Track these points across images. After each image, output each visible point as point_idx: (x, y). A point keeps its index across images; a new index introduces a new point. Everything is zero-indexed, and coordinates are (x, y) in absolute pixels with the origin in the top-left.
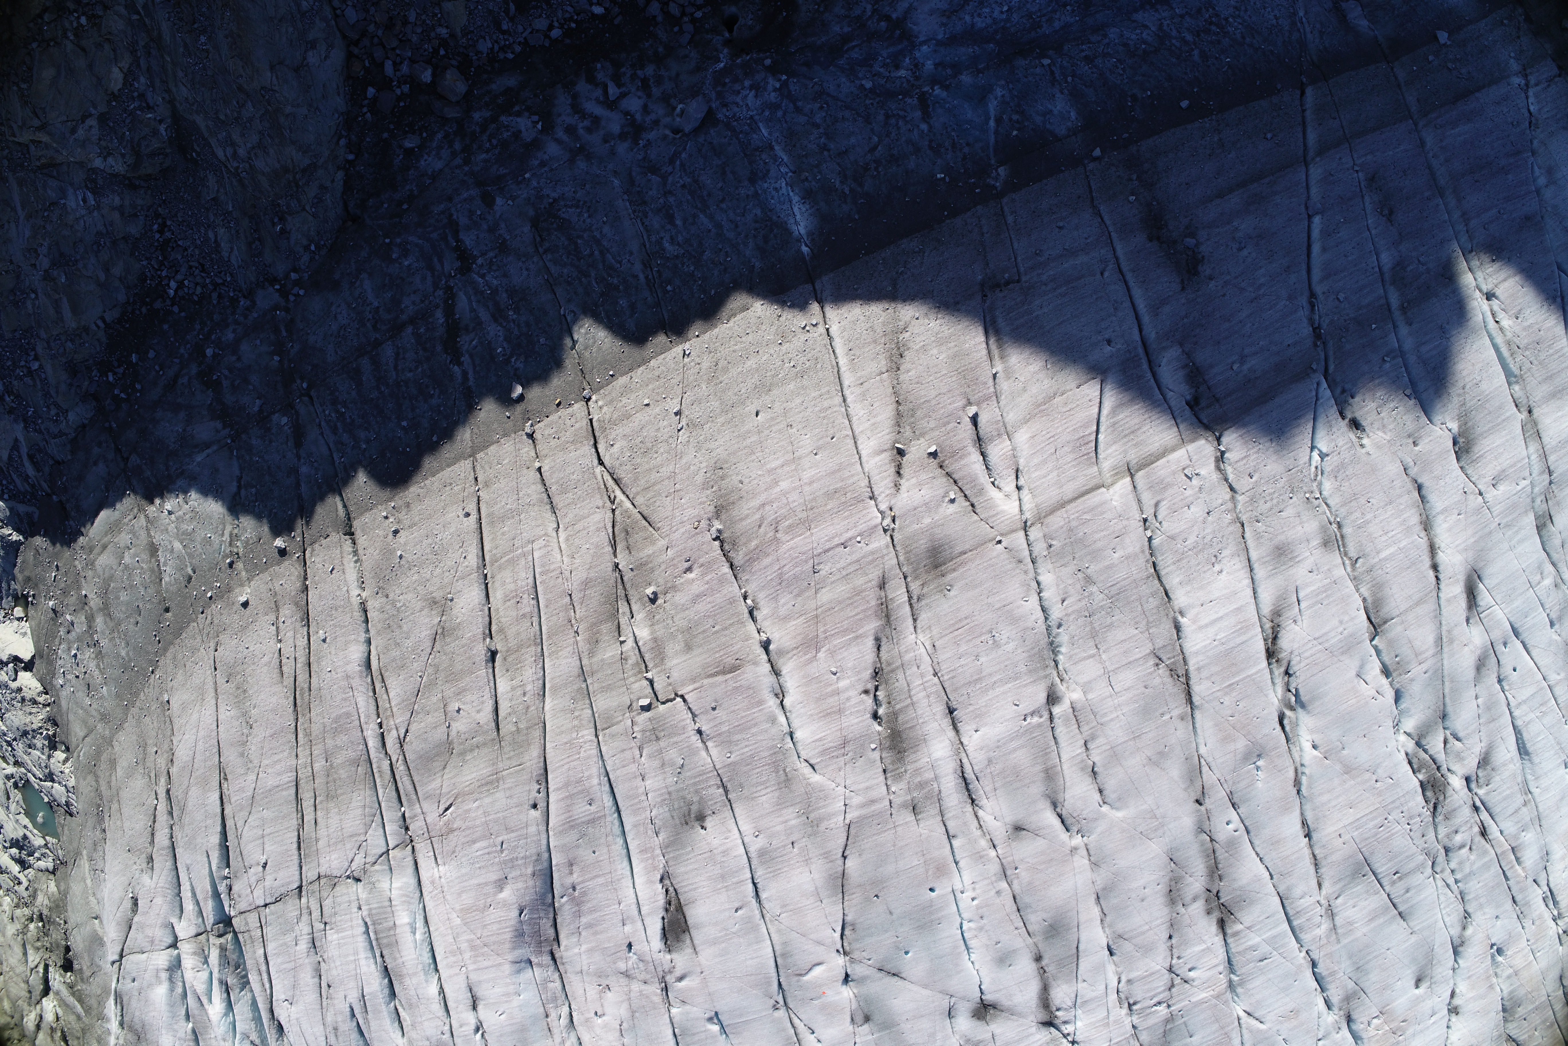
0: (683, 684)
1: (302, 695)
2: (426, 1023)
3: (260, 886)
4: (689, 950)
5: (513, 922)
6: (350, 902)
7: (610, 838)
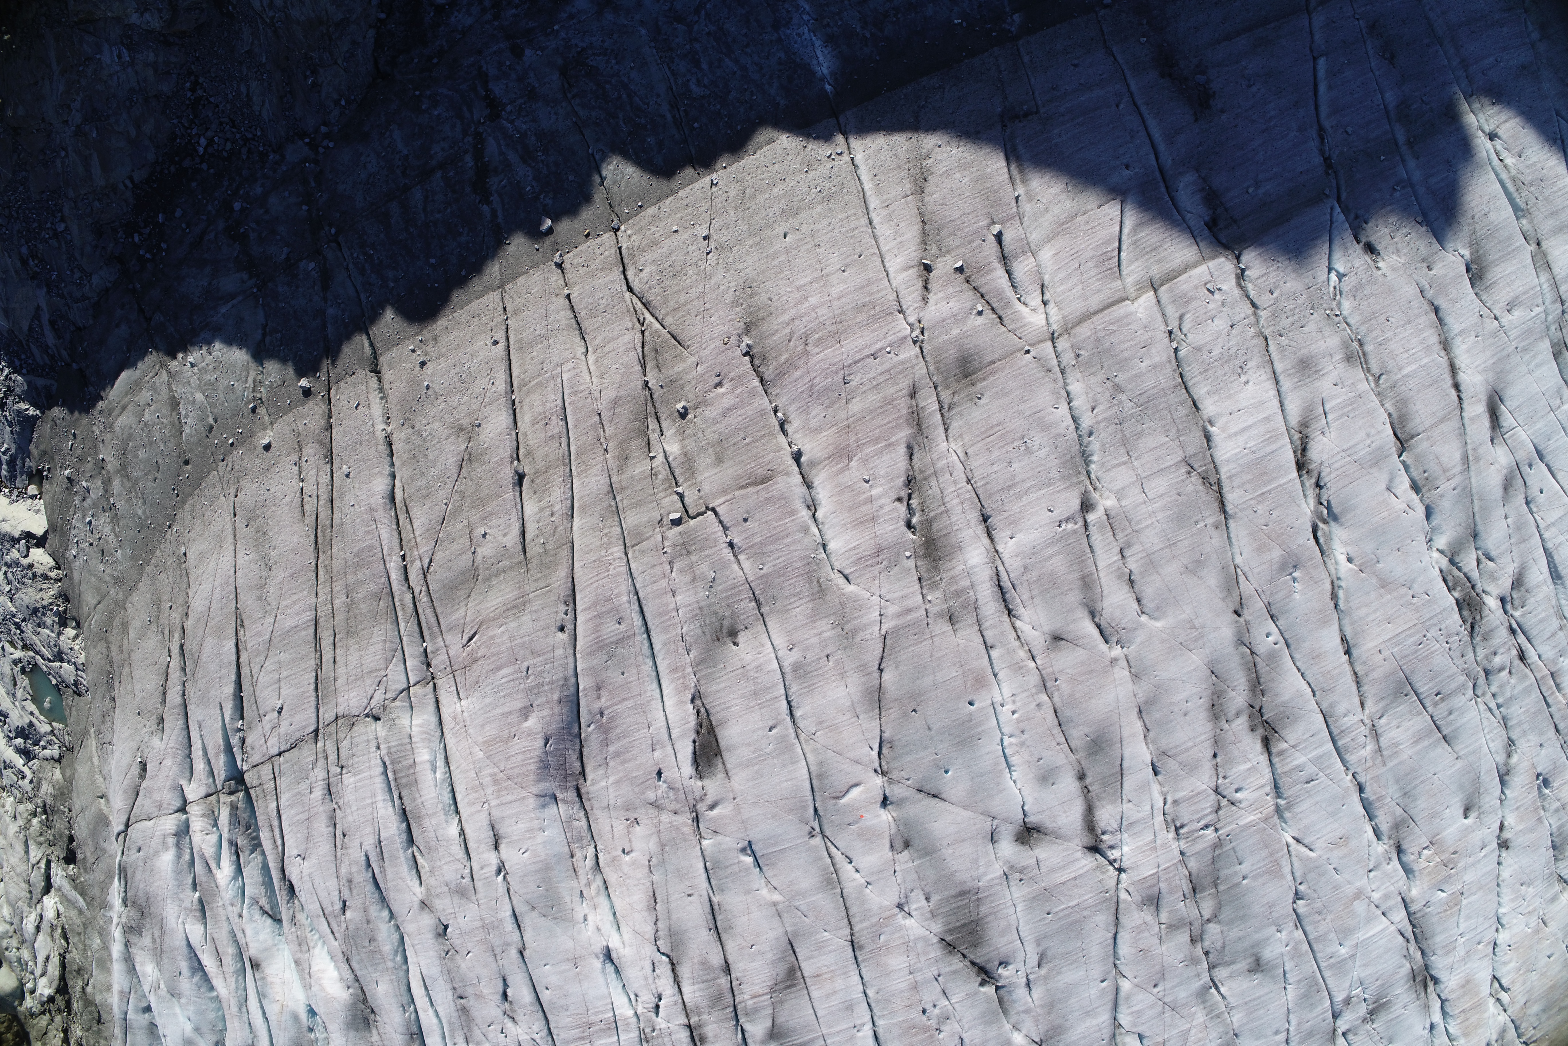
0: (714, 496)
1: (323, 532)
2: (445, 867)
3: (275, 733)
4: (721, 775)
5: (537, 753)
6: (368, 741)
7: (640, 658)
